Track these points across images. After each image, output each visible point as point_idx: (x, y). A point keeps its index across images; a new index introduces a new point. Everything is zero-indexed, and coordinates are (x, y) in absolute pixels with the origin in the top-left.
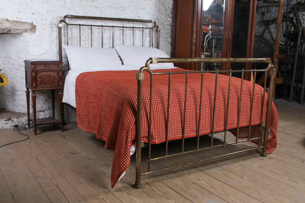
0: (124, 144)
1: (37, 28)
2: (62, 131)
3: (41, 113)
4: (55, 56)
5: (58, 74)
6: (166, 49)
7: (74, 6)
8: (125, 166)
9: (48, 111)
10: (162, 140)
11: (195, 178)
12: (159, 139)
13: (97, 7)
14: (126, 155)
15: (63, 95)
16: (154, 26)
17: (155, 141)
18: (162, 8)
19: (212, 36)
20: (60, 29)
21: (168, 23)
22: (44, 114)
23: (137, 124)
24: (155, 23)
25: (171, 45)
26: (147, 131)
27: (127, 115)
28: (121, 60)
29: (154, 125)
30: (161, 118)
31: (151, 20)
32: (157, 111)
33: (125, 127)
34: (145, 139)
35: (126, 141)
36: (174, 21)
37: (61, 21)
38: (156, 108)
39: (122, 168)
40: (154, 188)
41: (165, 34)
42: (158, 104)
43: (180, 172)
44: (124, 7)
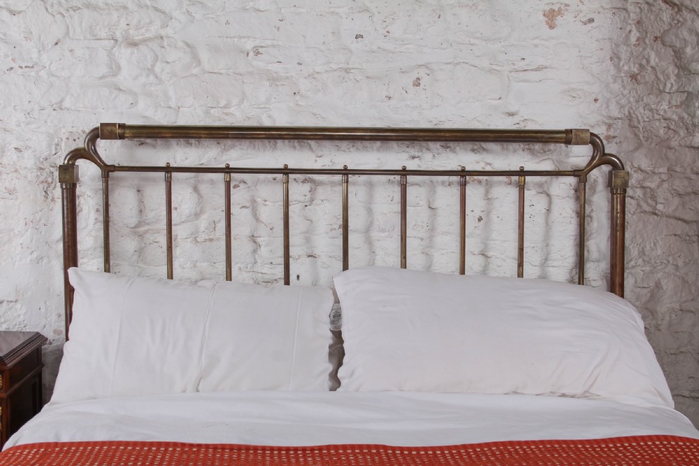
6: (684, 281)
7: (156, 77)
13: (274, 80)
16: (595, 162)
18: (653, 60)
24: (597, 144)
31: (573, 132)
37: (77, 154)
41: (676, 201)
44: (426, 66)
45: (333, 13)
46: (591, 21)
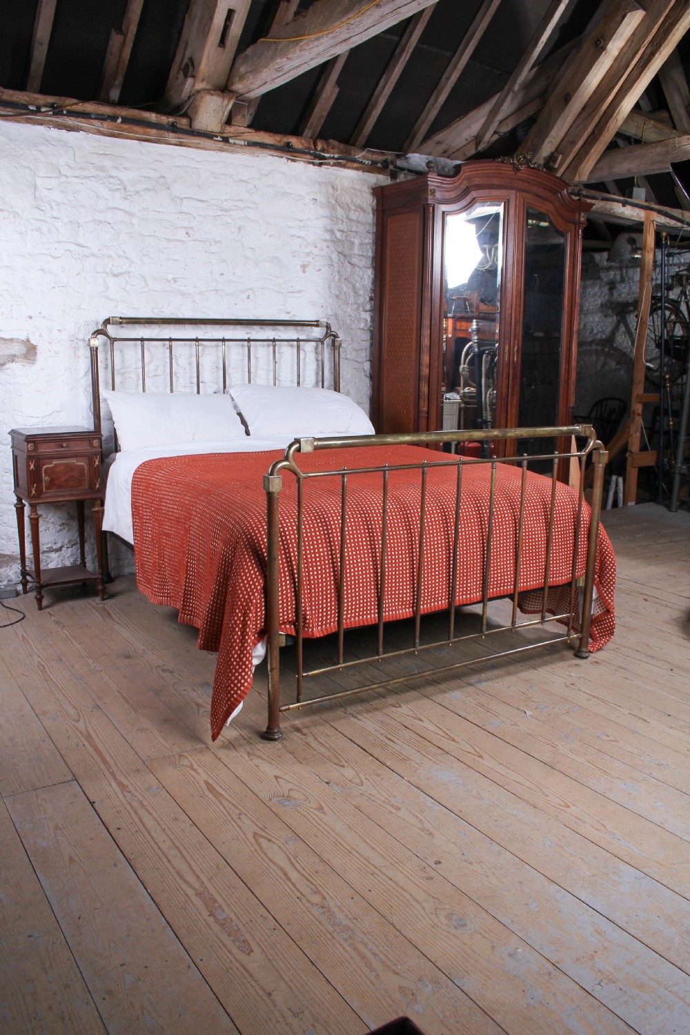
0: (238, 641)
1: (38, 352)
2: (103, 599)
3: (53, 555)
4: (83, 417)
5: (91, 462)
6: (359, 389)
7: (128, 293)
8: (240, 690)
9: (70, 549)
10: (329, 629)
11: (410, 713)
12: (321, 626)
13: (183, 294)
14: (244, 667)
15: (103, 512)
16: (327, 335)
17: (313, 630)
18: (345, 289)
19: (479, 347)
20: (94, 352)
21: (362, 325)
22: (61, 558)
23: (267, 592)
24: (328, 327)
25: (371, 378)
26: (292, 607)
27: (244, 571)
28: (244, 422)
29: (309, 593)
30: (326, 578)
31: (317, 321)
32: (316, 562)
33: (241, 601)
34: (288, 626)
35: (242, 633)
36: (377, 319)
37: (98, 332)
38: (315, 553)
39: (235, 696)
40: (310, 739)
41: (355, 353)
42: (318, 544)
43: (377, 702)
44: (252, 289)
45: (210, 262)
46: (320, 270)
